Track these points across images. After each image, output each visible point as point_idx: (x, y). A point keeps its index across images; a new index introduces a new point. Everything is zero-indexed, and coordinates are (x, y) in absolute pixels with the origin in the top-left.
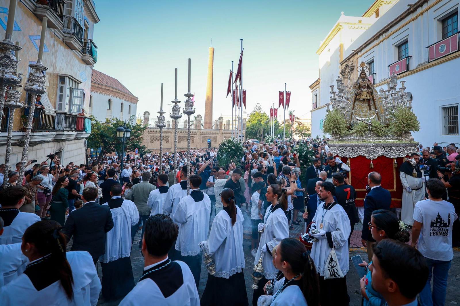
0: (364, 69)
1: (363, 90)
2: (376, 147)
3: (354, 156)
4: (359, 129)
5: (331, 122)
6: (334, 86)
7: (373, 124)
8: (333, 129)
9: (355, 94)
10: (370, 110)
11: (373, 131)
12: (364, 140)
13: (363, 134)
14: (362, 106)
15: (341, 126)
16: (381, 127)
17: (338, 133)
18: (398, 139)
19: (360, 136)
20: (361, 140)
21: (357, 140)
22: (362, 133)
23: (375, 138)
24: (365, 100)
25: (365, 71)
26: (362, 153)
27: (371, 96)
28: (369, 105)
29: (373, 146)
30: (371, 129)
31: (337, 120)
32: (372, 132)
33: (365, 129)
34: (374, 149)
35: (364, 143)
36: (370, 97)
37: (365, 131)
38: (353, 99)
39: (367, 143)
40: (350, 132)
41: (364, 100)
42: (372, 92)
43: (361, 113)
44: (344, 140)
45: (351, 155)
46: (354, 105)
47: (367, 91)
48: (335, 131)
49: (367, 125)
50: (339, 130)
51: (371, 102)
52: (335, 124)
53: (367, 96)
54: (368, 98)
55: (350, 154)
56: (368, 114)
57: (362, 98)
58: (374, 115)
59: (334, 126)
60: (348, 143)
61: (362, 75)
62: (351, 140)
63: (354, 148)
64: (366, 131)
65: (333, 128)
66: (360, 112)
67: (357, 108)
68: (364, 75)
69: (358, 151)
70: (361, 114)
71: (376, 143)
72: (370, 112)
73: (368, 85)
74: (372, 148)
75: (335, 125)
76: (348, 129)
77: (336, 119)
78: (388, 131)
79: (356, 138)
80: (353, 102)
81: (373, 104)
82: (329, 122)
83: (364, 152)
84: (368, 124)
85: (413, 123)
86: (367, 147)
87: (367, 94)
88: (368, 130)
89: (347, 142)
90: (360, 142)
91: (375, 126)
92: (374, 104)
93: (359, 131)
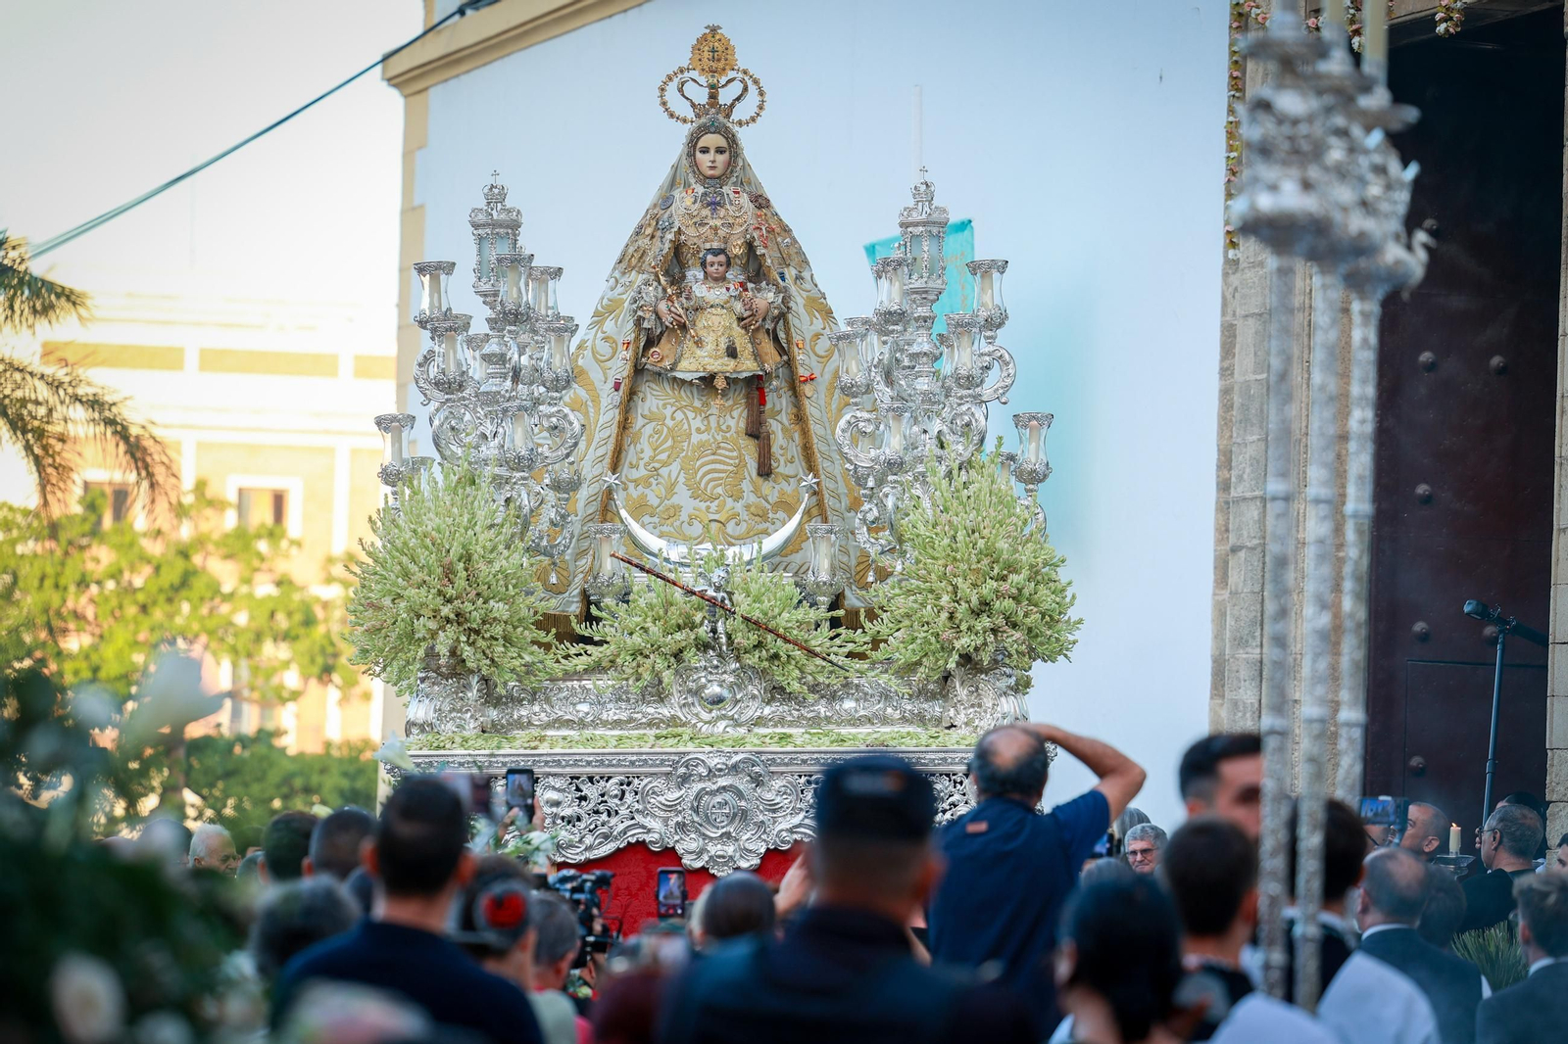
0: (725, 97)
1: (701, 290)
2: (757, 781)
3: (589, 848)
4: (637, 640)
5: (419, 576)
6: (449, 267)
7: (743, 605)
8: (434, 634)
9: (639, 322)
10: (765, 471)
11: (738, 653)
12: (673, 721)
13: (667, 676)
14: (695, 438)
15: (499, 609)
16: (800, 623)
17: (470, 664)
18: (921, 719)
19: (643, 698)
20: (650, 724)
21: (617, 724)
22: (660, 664)
23: (753, 710)
24: (720, 383)
25: (736, 116)
26: (655, 830)
27: (768, 346)
28: (756, 431)
29: (734, 769)
30: (729, 637)
31: (467, 558)
32: (738, 659)
33: (678, 636)
34: (740, 795)
35: (668, 746)
36: (757, 356)
37: (678, 655)
38: (620, 367)
39: (690, 747)
40: (568, 665)
41: (708, 381)
42: (782, 316)
43: (682, 497)
44: (519, 725)
45: (570, 845)
46: (624, 425)
47: (738, 307)
48: (453, 653)
49: (699, 608)
50: (481, 643)
51: (778, 401)
52: (450, 592)
53: (732, 353)
54: (747, 366)
55: (564, 835)
56: (739, 506)
57: (695, 362)
58: (791, 512)
59: (446, 611)
60: (544, 749)
61: (705, 150)
62: (569, 724)
63: (588, 790)
64: (687, 655)
65: (433, 625)
66: (671, 488)
67: (648, 453)
68: (720, 151)
69: (623, 811)
70: (677, 509)
71: (752, 744)
72: (756, 491)
73: (750, 246)
74: (722, 782)
75: (449, 601)
76: (550, 638)
77: (456, 550)
78: (850, 655)
79: (611, 713)
80: (618, 397)
81: (784, 418)
82: (406, 575)
83: (666, 821)
84: (702, 595)
85: (1016, 599)
86: (685, 779)
87: (737, 331)
88: (703, 647)
89: (542, 739)
90: (643, 743)
91: (756, 615)
92: (800, 418)
93: (637, 653)
